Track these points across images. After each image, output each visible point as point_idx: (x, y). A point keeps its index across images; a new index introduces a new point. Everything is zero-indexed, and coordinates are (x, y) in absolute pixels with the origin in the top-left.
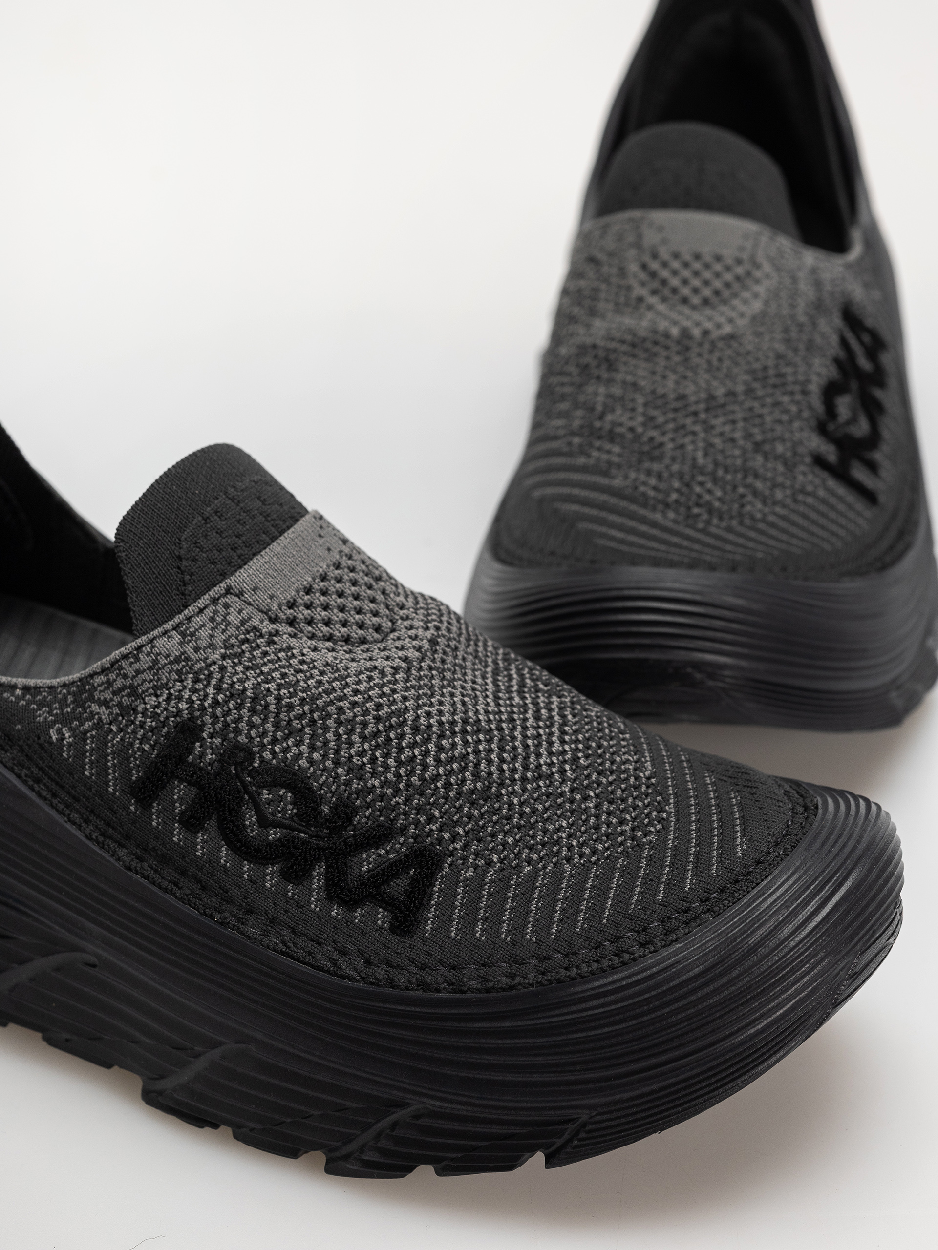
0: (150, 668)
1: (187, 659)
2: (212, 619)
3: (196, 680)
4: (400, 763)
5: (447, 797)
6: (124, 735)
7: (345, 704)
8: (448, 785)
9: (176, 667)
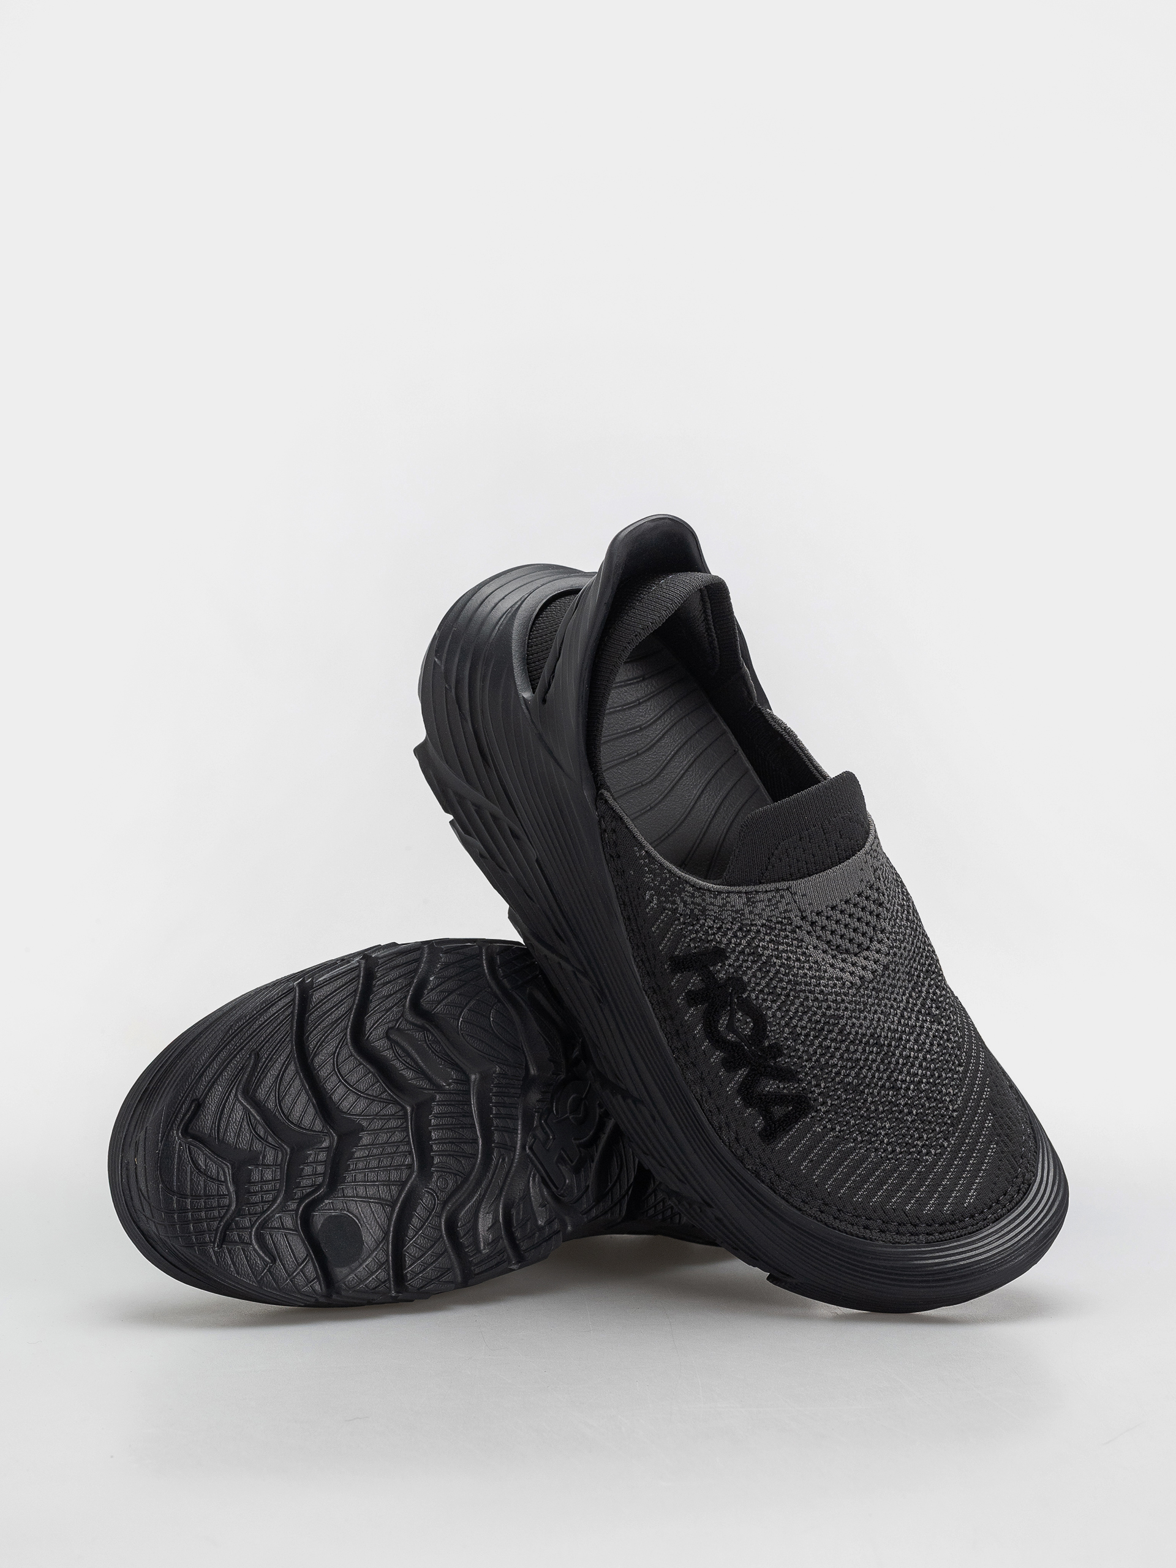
0: (719, 907)
1: (743, 914)
2: (769, 900)
3: (740, 929)
4: (820, 1046)
5: (833, 1079)
6: (685, 928)
7: (811, 996)
8: (838, 1073)
9: (734, 915)
